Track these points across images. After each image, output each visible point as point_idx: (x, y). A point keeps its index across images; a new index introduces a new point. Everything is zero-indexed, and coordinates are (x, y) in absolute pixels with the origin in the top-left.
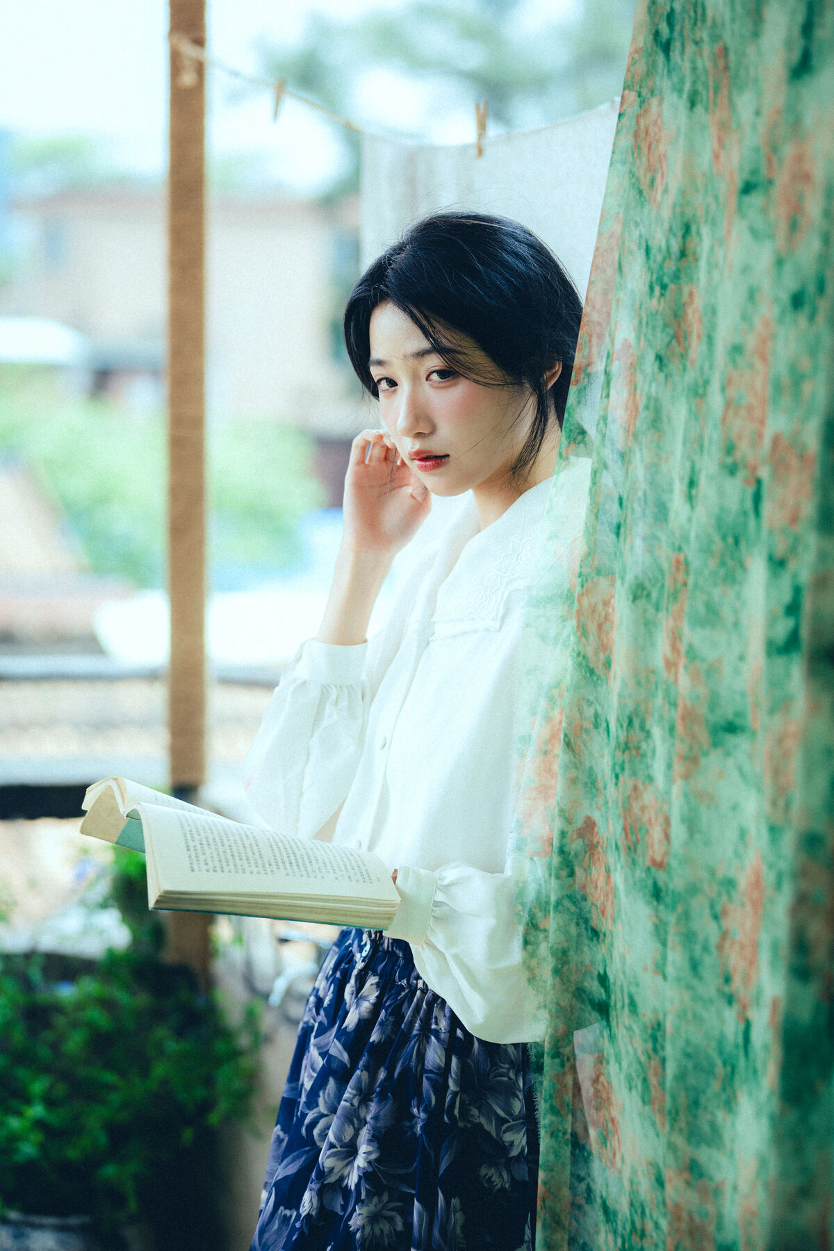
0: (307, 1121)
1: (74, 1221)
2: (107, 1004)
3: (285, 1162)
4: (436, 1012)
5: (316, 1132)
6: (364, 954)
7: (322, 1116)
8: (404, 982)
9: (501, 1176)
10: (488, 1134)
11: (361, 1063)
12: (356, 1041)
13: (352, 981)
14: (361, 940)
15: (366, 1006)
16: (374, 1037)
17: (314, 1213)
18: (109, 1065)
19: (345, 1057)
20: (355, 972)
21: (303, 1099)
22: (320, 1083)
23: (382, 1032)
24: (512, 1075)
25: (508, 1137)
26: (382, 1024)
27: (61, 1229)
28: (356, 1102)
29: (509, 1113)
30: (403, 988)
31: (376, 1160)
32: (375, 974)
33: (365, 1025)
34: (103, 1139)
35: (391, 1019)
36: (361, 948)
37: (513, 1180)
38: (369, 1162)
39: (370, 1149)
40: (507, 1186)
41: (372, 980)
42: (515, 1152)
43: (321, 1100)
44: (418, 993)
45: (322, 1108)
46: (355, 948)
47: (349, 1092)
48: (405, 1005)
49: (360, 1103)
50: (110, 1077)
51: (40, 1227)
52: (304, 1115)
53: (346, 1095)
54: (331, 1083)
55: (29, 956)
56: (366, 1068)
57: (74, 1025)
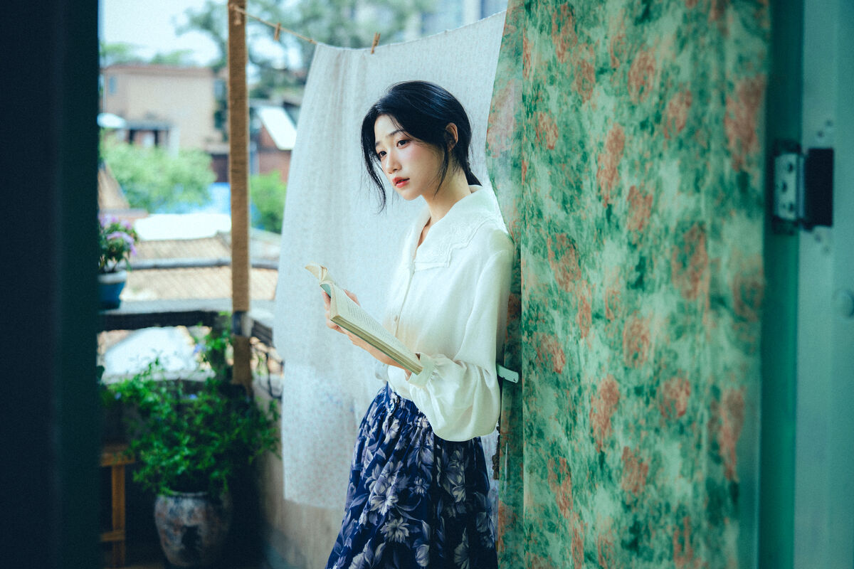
0: (367, 482)
1: (200, 494)
2: (210, 403)
3: (356, 499)
4: (427, 437)
5: (370, 487)
6: (392, 409)
7: (373, 480)
8: (411, 423)
9: (452, 511)
10: (446, 492)
11: (390, 459)
12: (389, 449)
13: (386, 421)
14: (389, 402)
15: (393, 433)
16: (397, 447)
17: (364, 524)
18: (213, 429)
19: (384, 455)
20: (387, 417)
21: (364, 472)
22: (372, 466)
23: (400, 445)
24: (458, 465)
25: (455, 493)
26: (400, 442)
27: (195, 498)
28: (387, 476)
29: (456, 482)
30: (410, 426)
31: (397, 503)
32: (397, 418)
33: (393, 441)
34: (213, 461)
35: (405, 440)
36: (390, 406)
37: (457, 513)
38: (393, 504)
39: (394, 498)
40: (455, 516)
41: (396, 421)
42: (458, 500)
43: (373, 473)
44: (418, 428)
45: (373, 477)
46: (387, 405)
47: (384, 471)
48: (412, 433)
49: (389, 476)
50: (214, 434)
51: (186, 497)
52: (365, 479)
53: (383, 472)
54: (378, 467)
55: (177, 382)
56: (393, 461)
57: (197, 412)
